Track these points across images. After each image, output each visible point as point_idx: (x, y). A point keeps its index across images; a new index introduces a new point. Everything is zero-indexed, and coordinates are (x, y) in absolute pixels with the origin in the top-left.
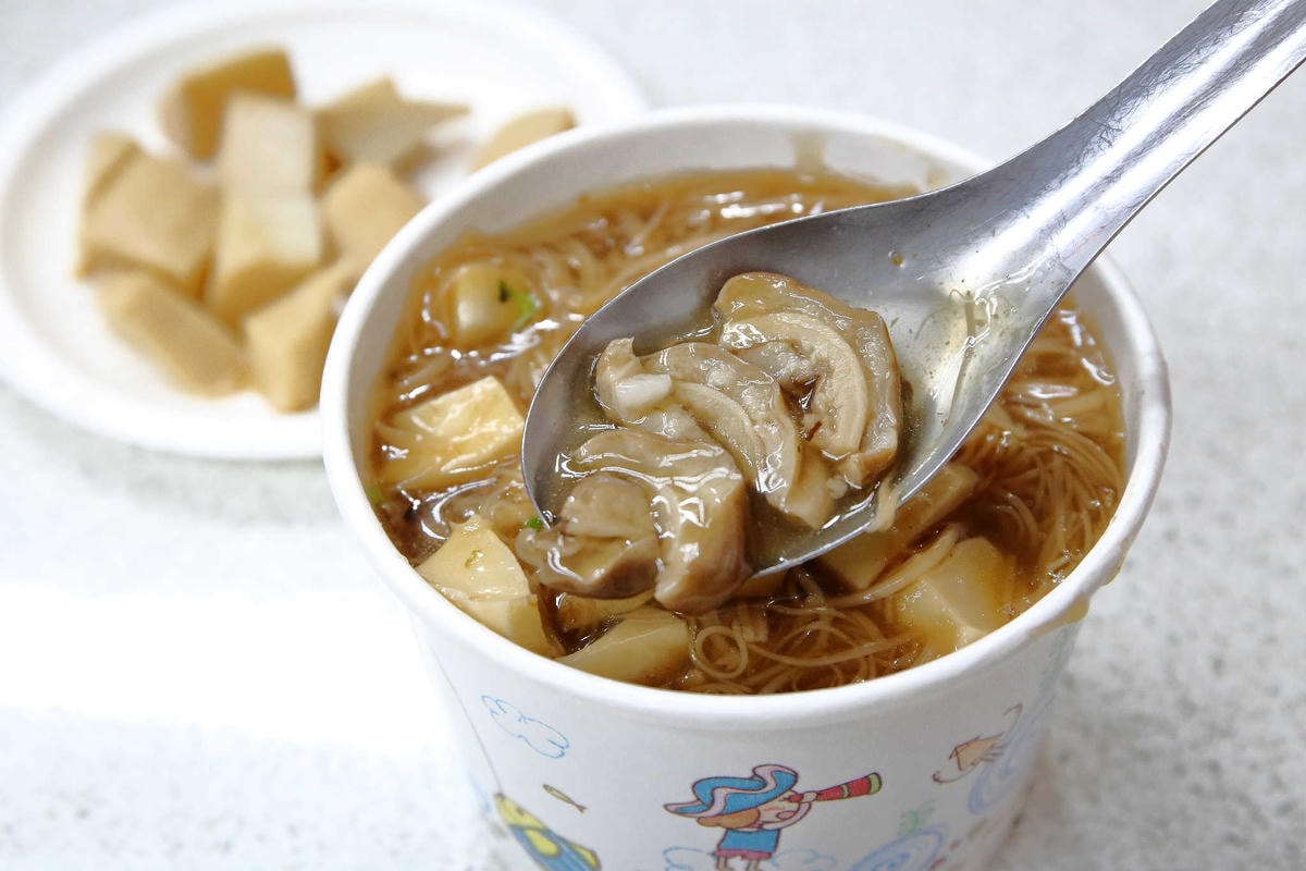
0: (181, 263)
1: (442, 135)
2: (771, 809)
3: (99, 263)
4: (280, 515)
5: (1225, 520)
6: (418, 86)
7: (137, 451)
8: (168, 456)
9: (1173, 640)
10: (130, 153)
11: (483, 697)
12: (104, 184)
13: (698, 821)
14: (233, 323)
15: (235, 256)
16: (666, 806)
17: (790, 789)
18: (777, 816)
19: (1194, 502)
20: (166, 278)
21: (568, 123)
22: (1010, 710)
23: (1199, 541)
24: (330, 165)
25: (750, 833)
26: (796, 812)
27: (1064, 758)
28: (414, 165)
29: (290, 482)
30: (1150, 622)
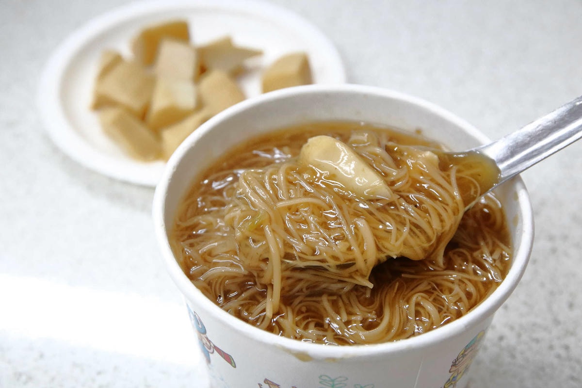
0: (136, 104)
1: (250, 63)
3: (101, 103)
6: (242, 40)
7: (112, 180)
8: (126, 183)
10: (116, 60)
12: (106, 72)
14: (156, 131)
15: (160, 103)
19: (565, 238)
20: (129, 111)
24: (202, 70)
30: (542, 285)
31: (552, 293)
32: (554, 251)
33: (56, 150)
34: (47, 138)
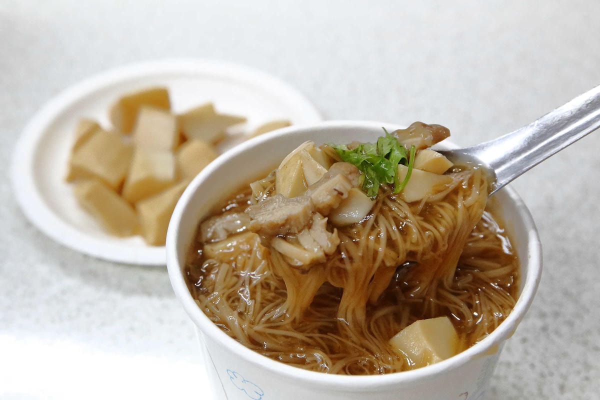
0: (113, 178)
1: (233, 130)
3: (76, 175)
4: (146, 291)
5: (570, 324)
6: (224, 108)
7: (86, 256)
8: (100, 260)
10: (95, 128)
11: (227, 370)
12: (81, 143)
14: (133, 205)
15: (136, 175)
19: (556, 315)
20: (105, 183)
21: (288, 124)
22: (462, 394)
23: (557, 333)
24: (182, 139)
28: (219, 143)
29: (151, 276)
30: (532, 366)
31: (542, 375)
32: (544, 329)
33: (29, 224)
34: (19, 212)
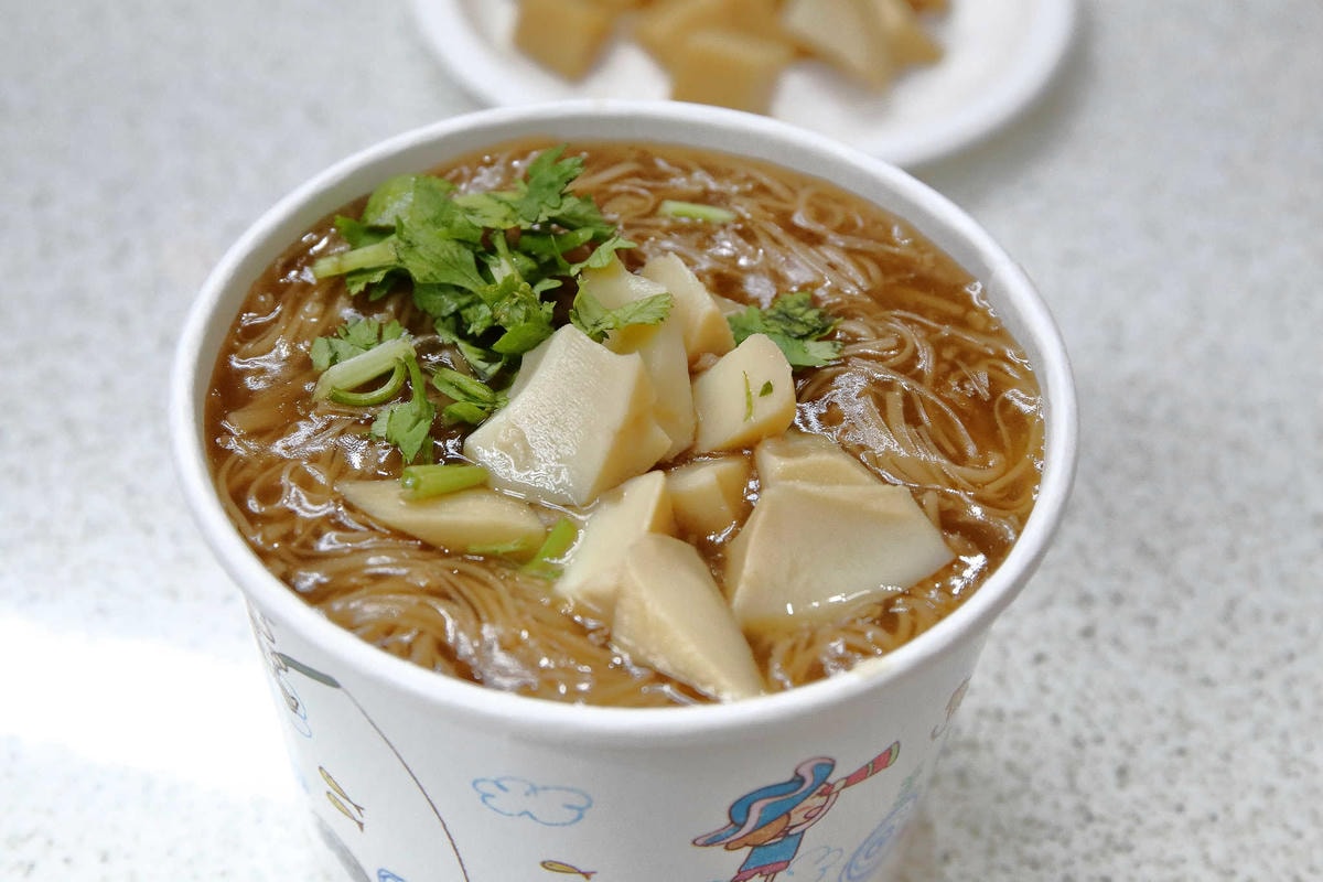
2: (801, 810)
9: (1078, 743)
13: (727, 848)
16: (694, 843)
17: (824, 782)
18: (805, 817)
19: (1117, 599)
23: (1117, 642)
25: (776, 843)
26: (822, 807)
27: (946, 858)
30: (1056, 720)
32: (1088, 632)
